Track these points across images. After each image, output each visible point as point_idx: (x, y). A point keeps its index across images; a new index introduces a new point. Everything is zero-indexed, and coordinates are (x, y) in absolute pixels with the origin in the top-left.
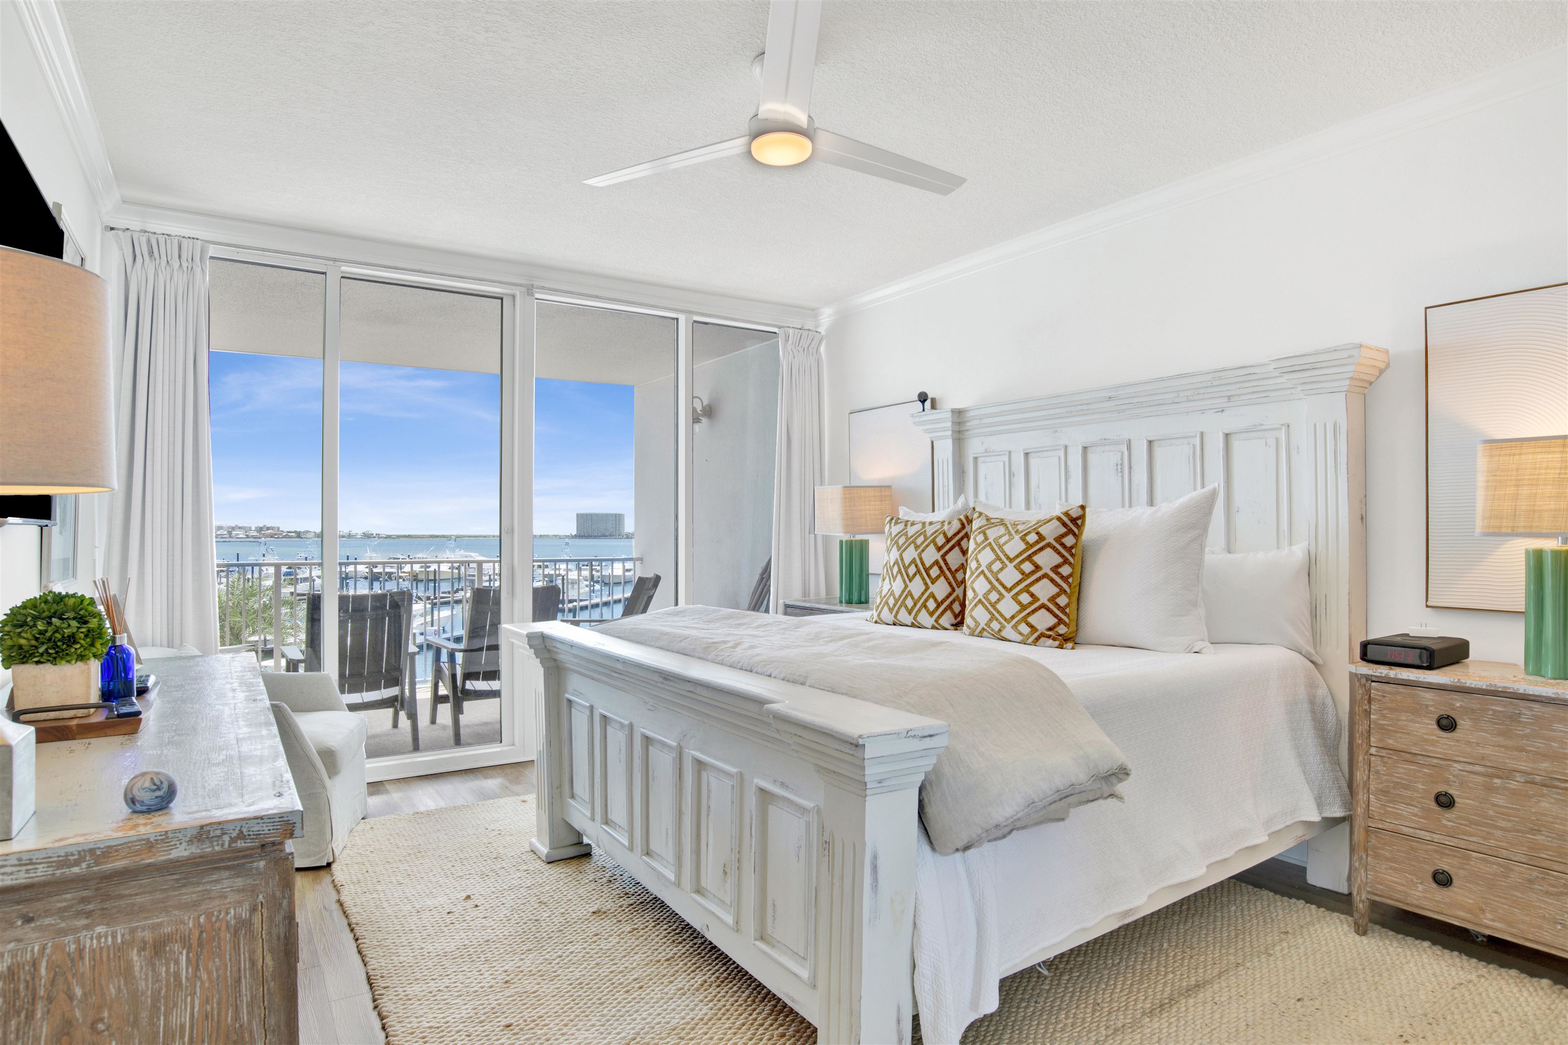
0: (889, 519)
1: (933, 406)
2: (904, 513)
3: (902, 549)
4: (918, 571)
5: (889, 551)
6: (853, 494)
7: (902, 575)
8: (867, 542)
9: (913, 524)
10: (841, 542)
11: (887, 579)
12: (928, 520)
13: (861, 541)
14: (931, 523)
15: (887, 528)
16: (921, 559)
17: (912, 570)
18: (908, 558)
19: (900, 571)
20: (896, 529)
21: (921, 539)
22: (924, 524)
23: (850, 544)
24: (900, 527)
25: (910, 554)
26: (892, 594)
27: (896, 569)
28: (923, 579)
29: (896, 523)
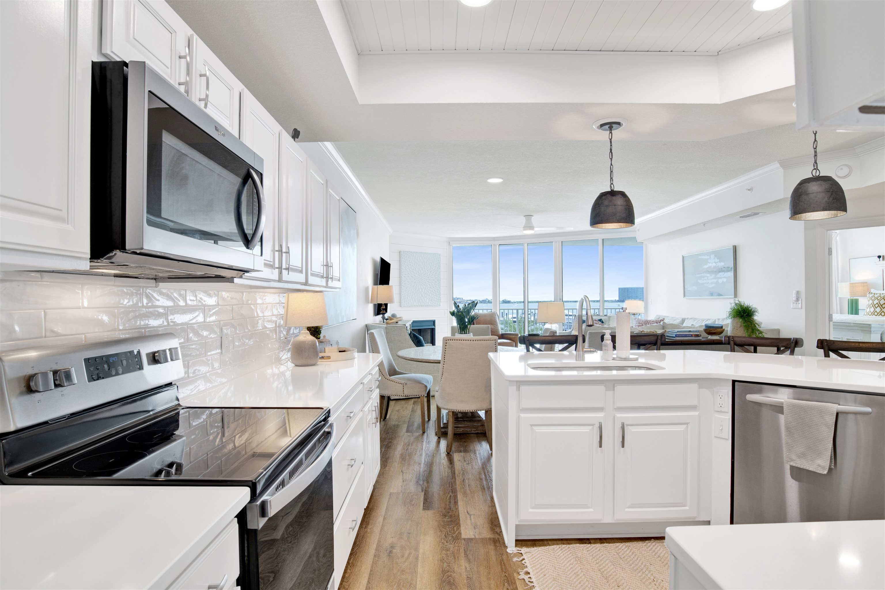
0: (868, 293)
1: (883, 259)
2: (872, 291)
3: (873, 301)
4: (879, 306)
5: (869, 301)
6: (853, 285)
7: (873, 307)
8: (858, 299)
9: (877, 294)
10: (849, 299)
11: (869, 308)
12: (881, 293)
13: (856, 299)
14: (883, 294)
15: (868, 295)
16: (879, 303)
17: (877, 306)
18: (875, 302)
19: (873, 306)
20: (871, 296)
21: (880, 298)
22: (880, 294)
23: (852, 300)
24: (873, 295)
25: (876, 302)
26: (870, 312)
27: (871, 306)
28: (880, 308)
29: (871, 294)
